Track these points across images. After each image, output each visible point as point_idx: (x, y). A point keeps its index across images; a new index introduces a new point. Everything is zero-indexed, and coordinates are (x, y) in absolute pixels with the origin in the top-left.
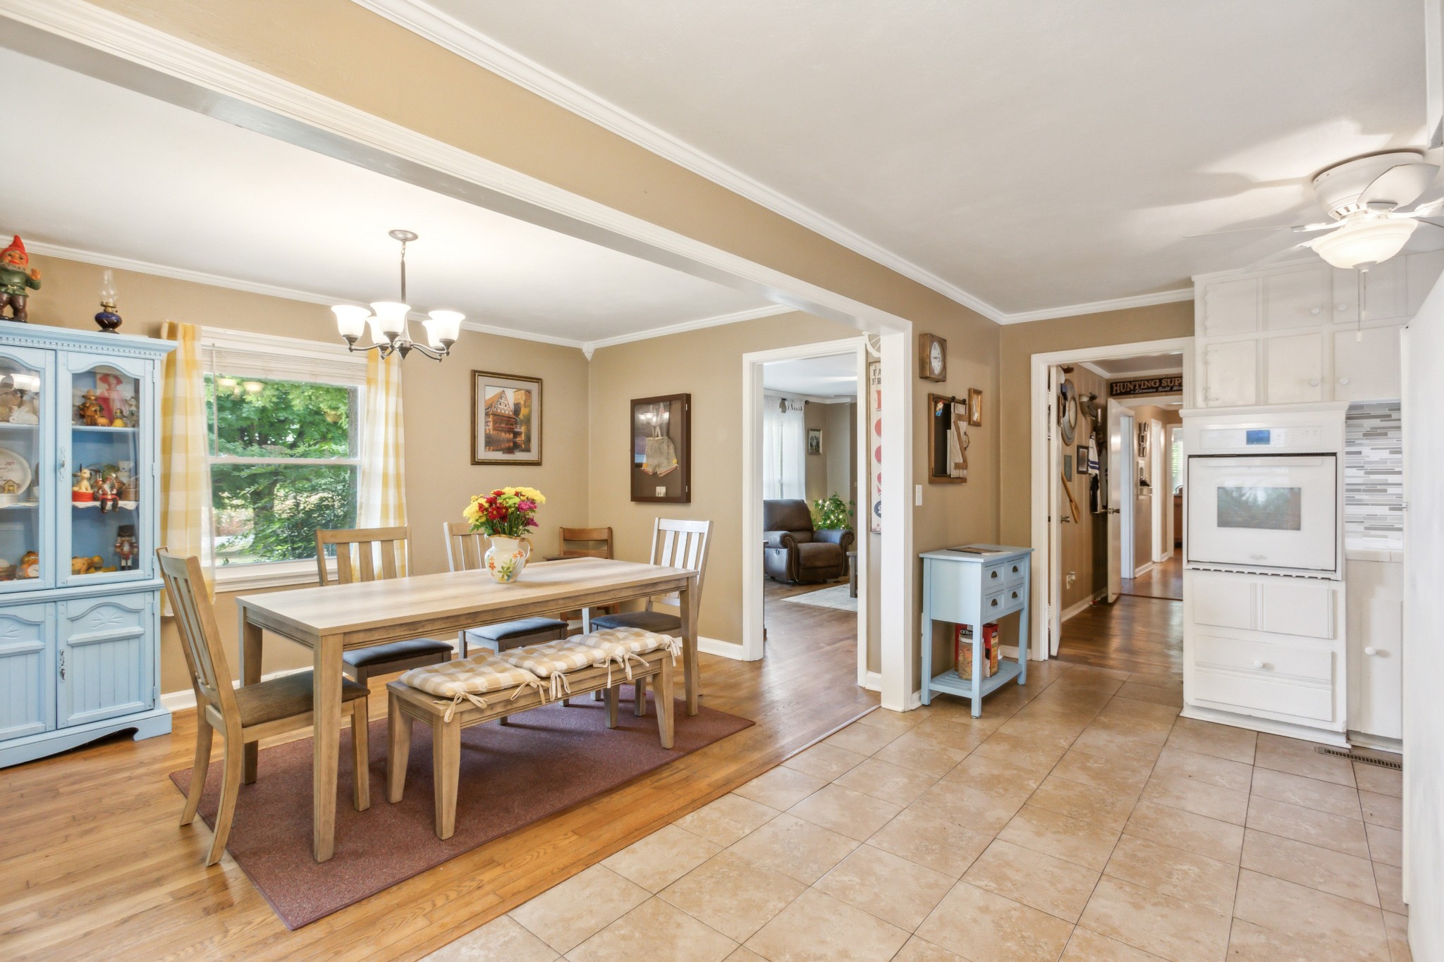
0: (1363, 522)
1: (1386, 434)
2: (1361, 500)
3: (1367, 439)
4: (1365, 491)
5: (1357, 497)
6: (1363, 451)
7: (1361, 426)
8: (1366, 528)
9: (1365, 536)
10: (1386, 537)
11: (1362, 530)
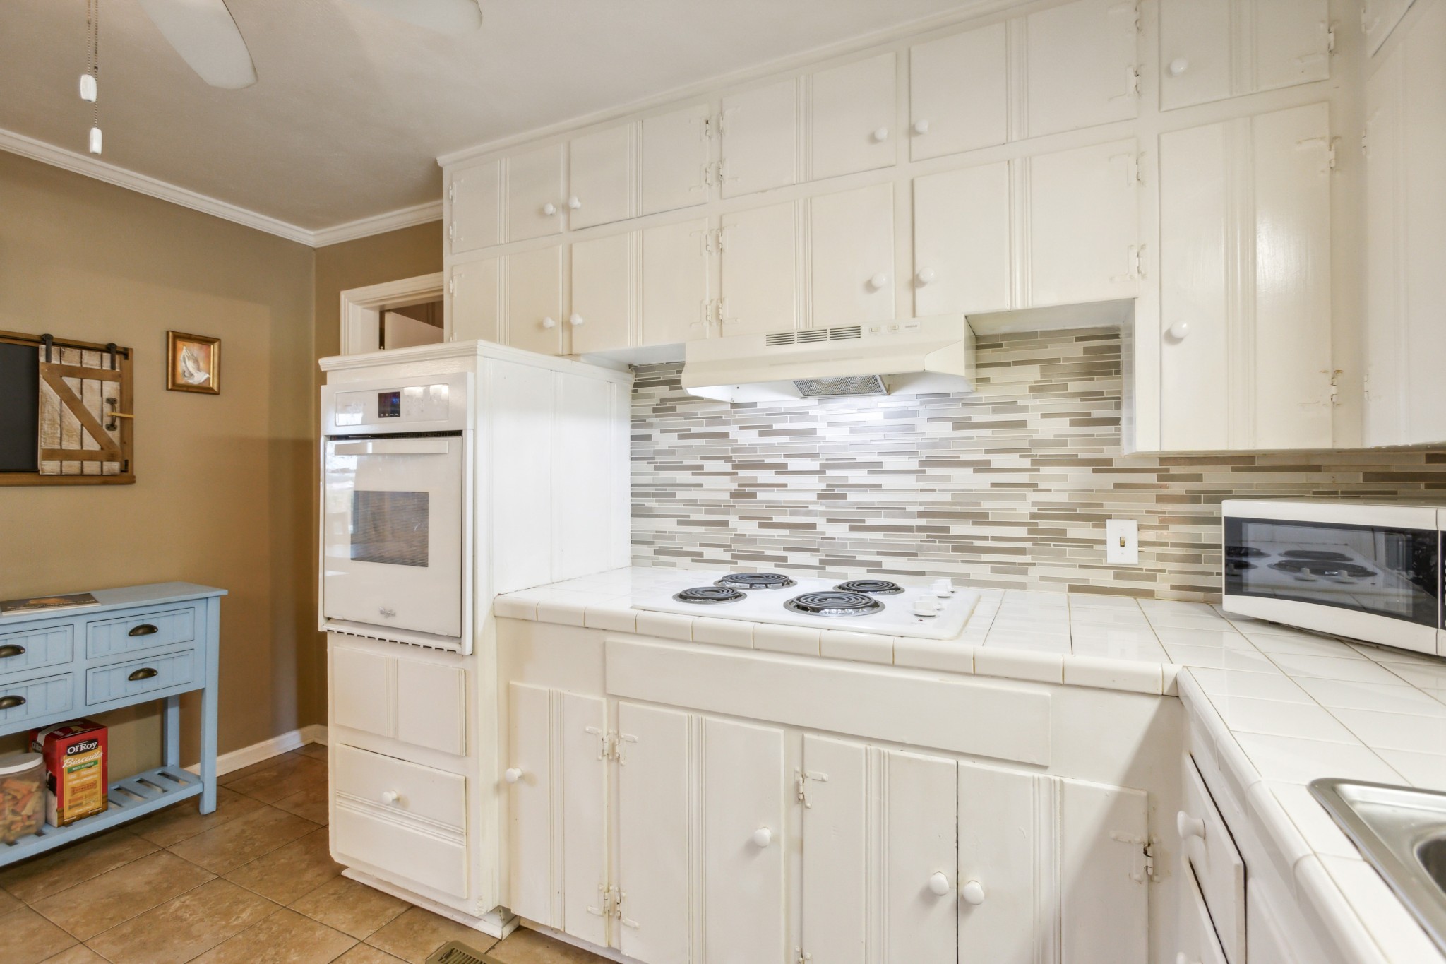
0: (652, 543)
1: (674, 409)
2: (650, 509)
3: (657, 417)
4: (654, 495)
5: (648, 505)
6: (653, 434)
7: (650, 396)
8: (656, 552)
9: (654, 564)
10: (673, 565)
11: (652, 554)
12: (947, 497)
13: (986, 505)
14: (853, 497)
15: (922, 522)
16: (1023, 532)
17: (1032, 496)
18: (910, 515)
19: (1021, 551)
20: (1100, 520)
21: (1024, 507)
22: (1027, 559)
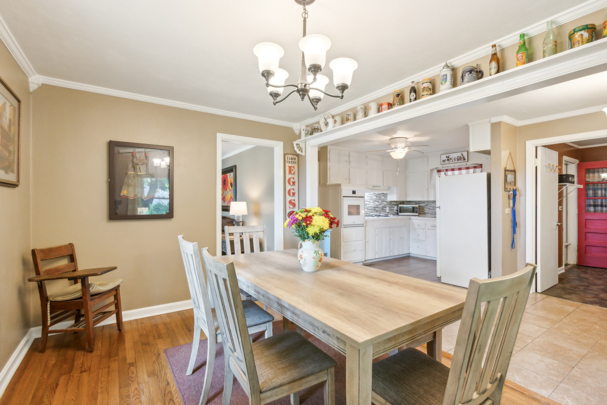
12: (375, 205)
13: (378, 206)
14: (367, 205)
15: (373, 208)
16: (381, 209)
17: (382, 205)
18: (372, 208)
19: (381, 211)
20: (386, 207)
21: (381, 206)
22: (381, 212)
